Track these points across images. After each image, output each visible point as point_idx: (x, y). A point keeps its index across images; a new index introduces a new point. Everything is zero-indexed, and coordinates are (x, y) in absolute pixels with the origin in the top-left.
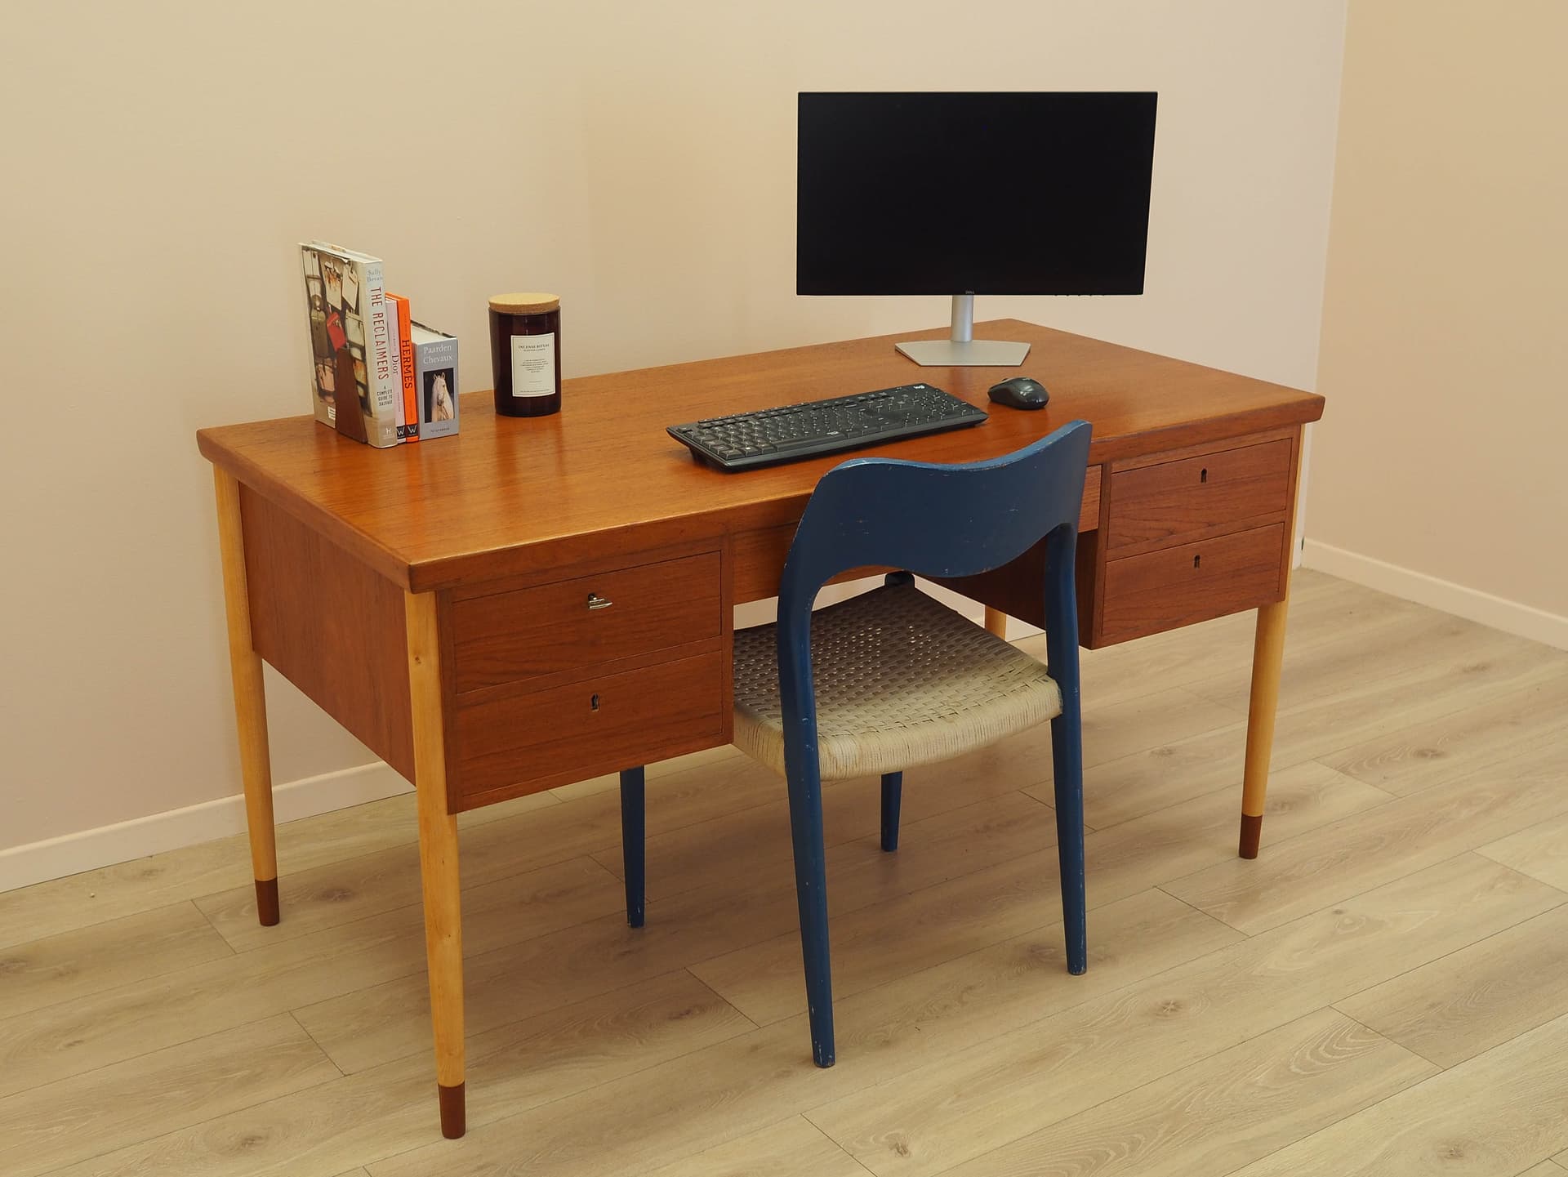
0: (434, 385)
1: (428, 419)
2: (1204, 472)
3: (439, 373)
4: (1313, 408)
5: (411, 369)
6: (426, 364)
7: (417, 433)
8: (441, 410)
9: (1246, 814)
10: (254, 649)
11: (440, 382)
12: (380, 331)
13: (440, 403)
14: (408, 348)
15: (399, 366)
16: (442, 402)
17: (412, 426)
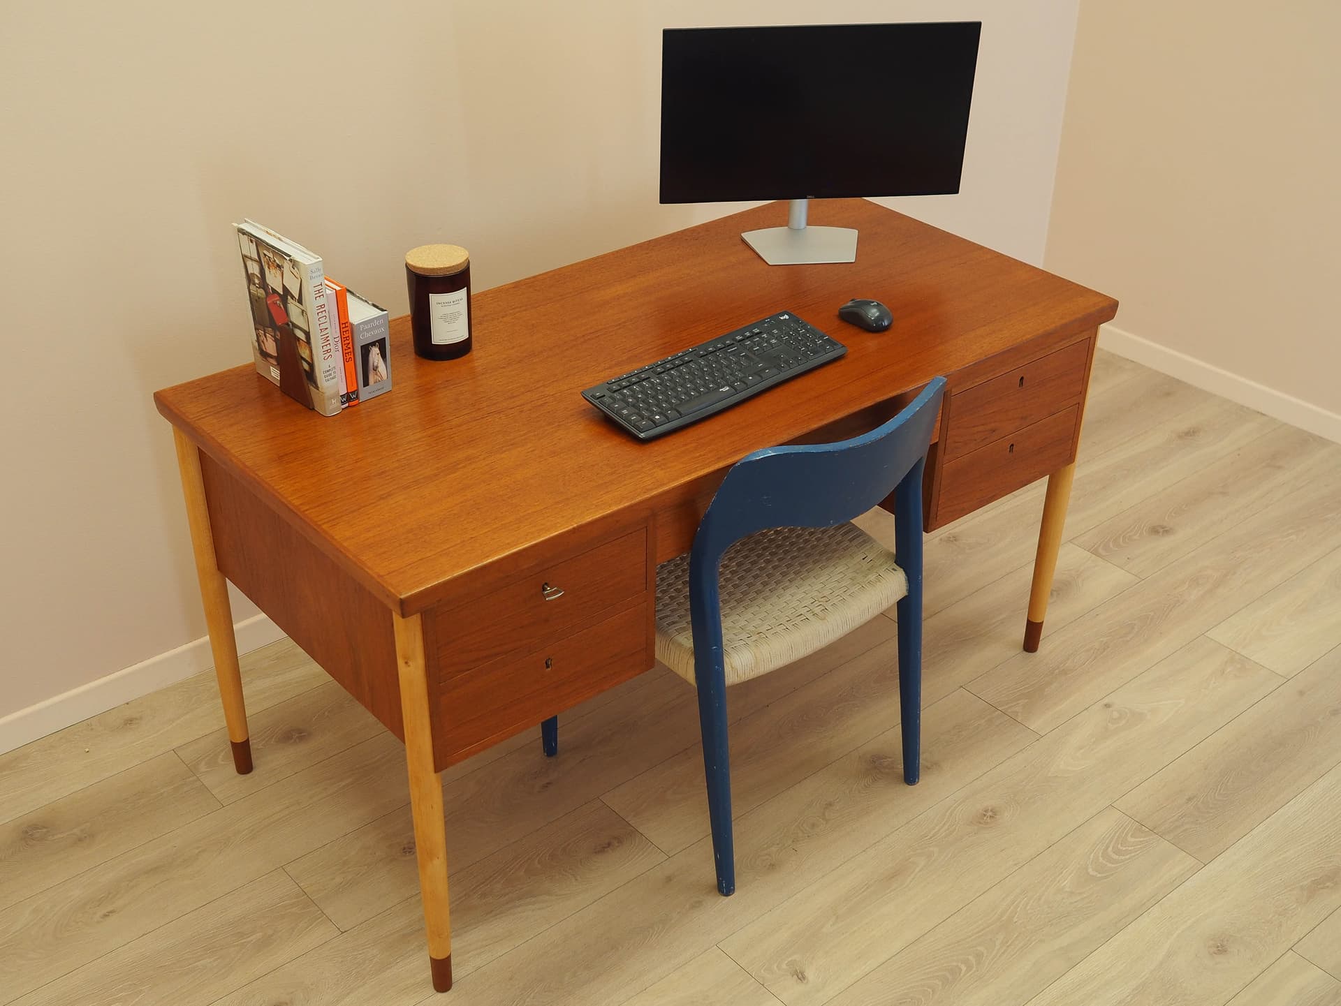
0: (370, 355)
1: (366, 383)
2: (1022, 378)
3: (373, 344)
4: (1108, 310)
5: (350, 346)
6: (362, 338)
7: (357, 397)
8: (376, 374)
9: (1030, 619)
10: (219, 569)
11: (375, 351)
12: (323, 320)
13: (375, 369)
14: (347, 329)
15: (340, 345)
16: (377, 367)
17: (353, 393)
